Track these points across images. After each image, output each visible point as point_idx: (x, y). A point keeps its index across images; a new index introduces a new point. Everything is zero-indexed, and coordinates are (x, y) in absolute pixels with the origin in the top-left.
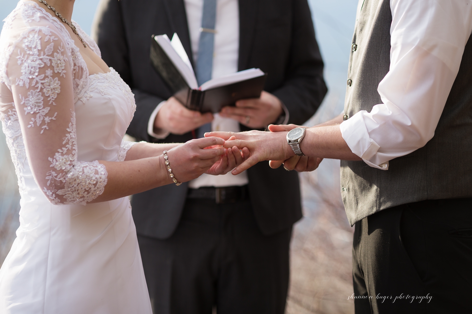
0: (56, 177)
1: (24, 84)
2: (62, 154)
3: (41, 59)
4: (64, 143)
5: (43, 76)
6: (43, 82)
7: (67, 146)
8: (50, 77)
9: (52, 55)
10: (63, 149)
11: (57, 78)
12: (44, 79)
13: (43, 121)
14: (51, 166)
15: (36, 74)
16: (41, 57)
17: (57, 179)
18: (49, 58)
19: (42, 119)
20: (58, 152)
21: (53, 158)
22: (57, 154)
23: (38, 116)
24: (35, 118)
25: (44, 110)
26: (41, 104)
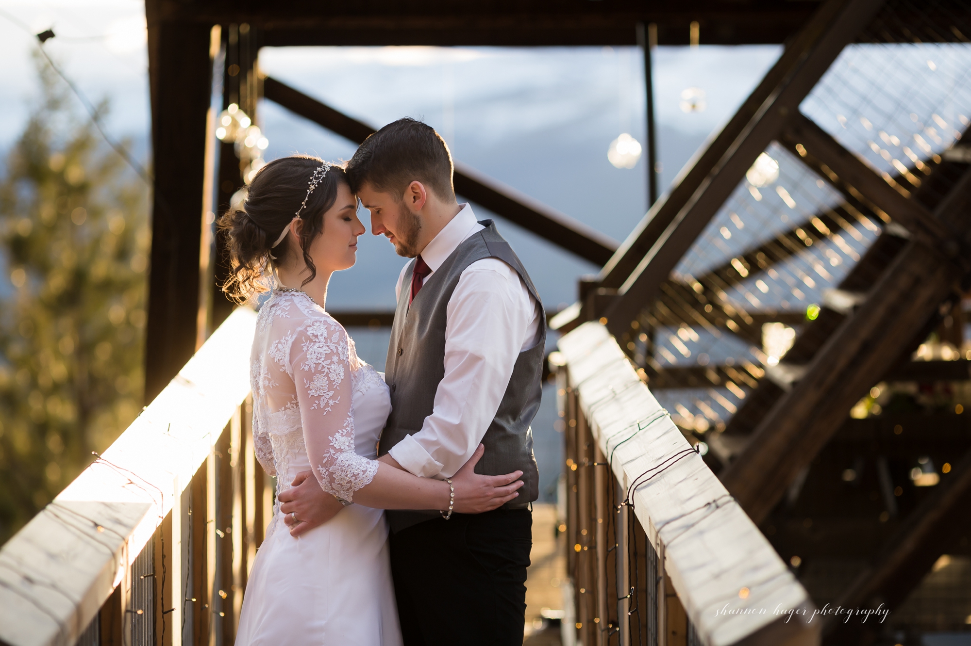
0: (334, 454)
1: (310, 368)
2: (342, 435)
3: (328, 346)
4: (345, 425)
5: (329, 361)
6: (329, 367)
7: (347, 428)
8: (336, 364)
9: (338, 343)
10: (344, 430)
11: (341, 365)
12: (330, 364)
13: (327, 403)
14: (331, 444)
15: (323, 359)
16: (327, 345)
17: (335, 457)
18: (335, 345)
19: (326, 401)
20: (339, 432)
21: (333, 438)
22: (337, 434)
23: (322, 398)
24: (319, 400)
25: (328, 393)
26: (326, 388)
